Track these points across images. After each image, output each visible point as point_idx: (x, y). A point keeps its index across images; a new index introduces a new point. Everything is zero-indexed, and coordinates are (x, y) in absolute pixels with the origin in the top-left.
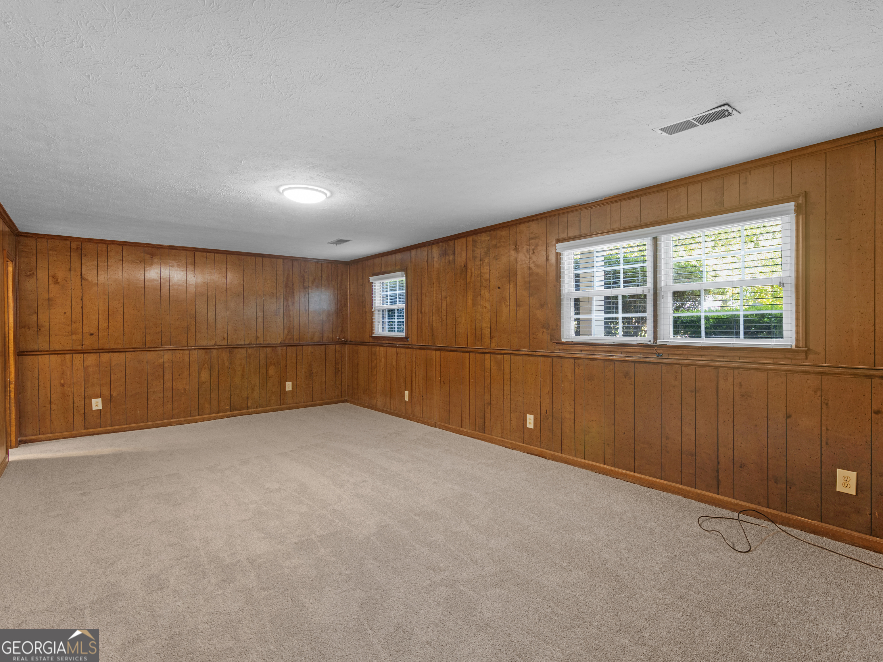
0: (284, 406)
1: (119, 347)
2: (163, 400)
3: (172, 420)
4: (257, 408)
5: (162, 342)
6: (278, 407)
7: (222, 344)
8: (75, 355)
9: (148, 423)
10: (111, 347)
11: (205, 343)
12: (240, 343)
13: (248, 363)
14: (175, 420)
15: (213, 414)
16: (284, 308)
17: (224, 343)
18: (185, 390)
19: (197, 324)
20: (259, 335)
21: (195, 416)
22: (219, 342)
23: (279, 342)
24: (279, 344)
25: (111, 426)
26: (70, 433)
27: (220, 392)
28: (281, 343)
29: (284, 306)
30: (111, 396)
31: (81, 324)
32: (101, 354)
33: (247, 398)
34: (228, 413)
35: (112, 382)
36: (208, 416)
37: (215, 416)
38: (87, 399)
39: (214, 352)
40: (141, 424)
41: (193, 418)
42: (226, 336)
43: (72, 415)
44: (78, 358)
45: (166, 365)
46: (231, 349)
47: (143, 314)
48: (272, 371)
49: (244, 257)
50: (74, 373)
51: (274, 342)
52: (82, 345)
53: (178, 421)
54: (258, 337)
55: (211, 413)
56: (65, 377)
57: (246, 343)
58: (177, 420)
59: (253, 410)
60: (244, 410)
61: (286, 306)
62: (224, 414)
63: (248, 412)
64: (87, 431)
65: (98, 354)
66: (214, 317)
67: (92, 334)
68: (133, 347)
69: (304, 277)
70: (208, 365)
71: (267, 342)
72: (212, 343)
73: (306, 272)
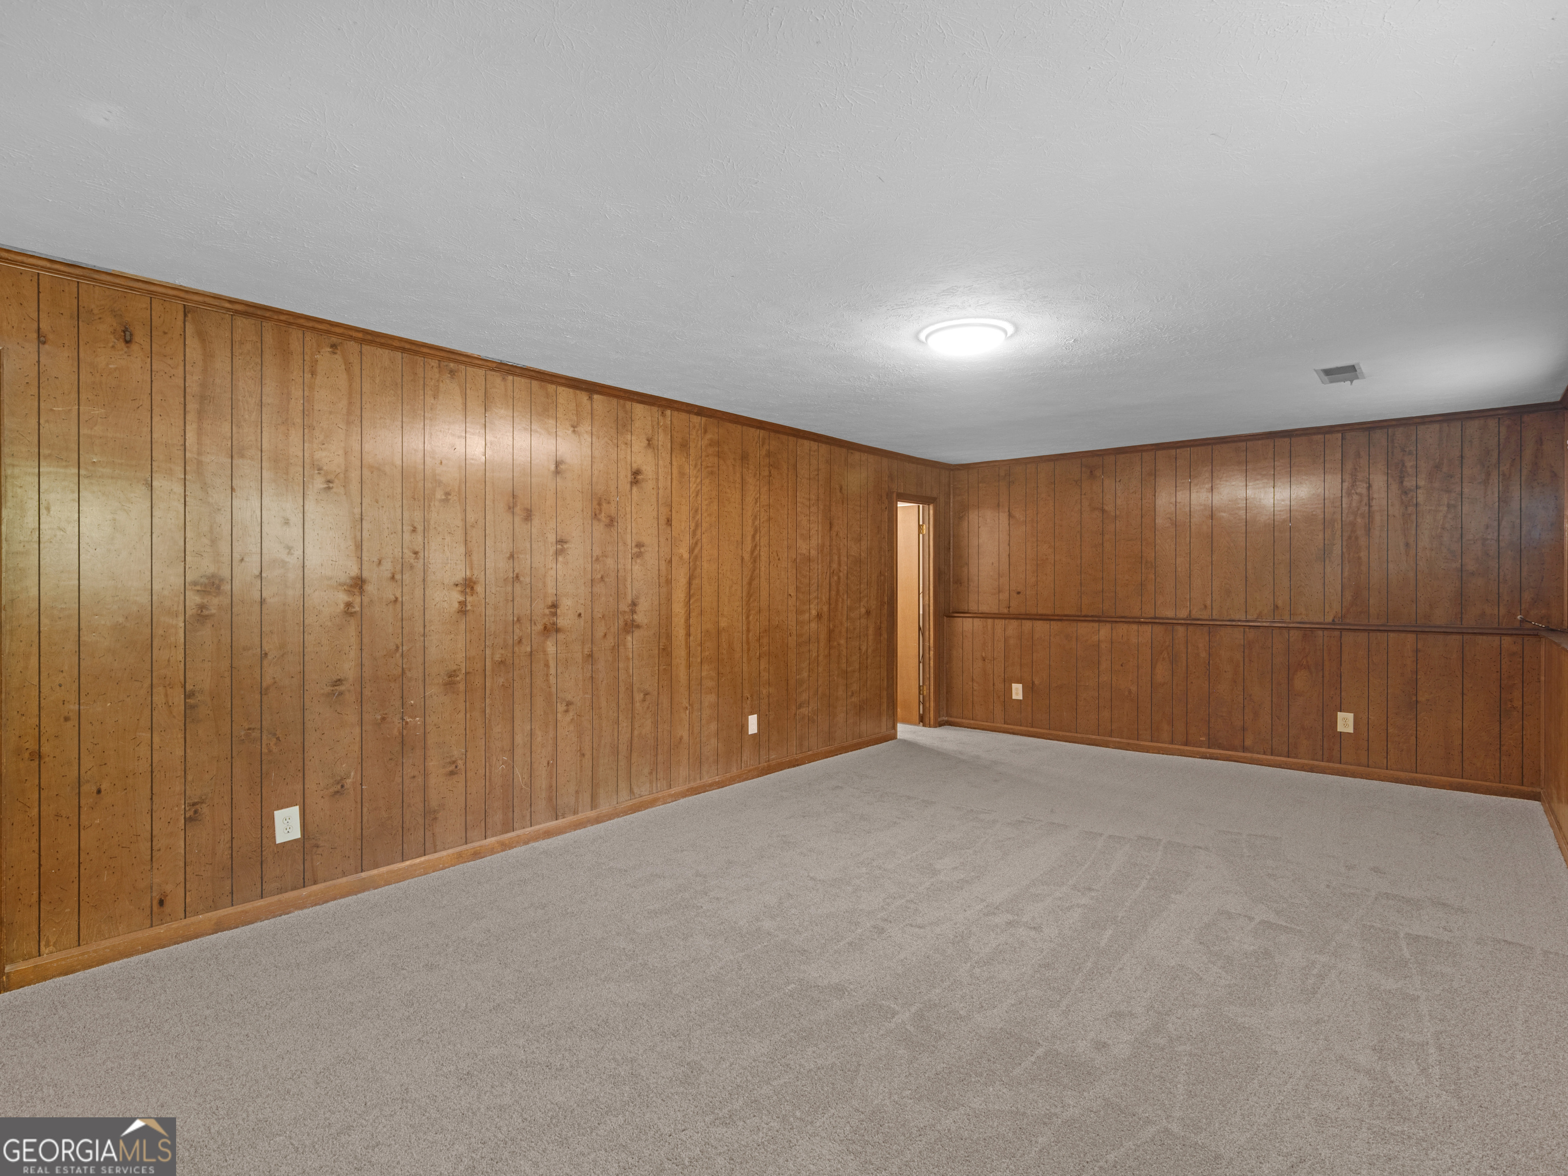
0: (1331, 765)
1: (1049, 612)
2: (1097, 702)
3: (1110, 739)
4: (1265, 753)
5: (1104, 608)
6: (1316, 763)
7: (1201, 617)
8: (996, 621)
9: (1076, 735)
10: (1040, 612)
11: (1170, 613)
12: (1237, 618)
13: (1247, 660)
14: (1114, 739)
15: (1176, 744)
16: (1344, 543)
17: (1205, 615)
18: (1130, 692)
19: (1158, 580)
20: (1280, 603)
21: (1145, 740)
22: (1196, 613)
23: (1329, 619)
24: (1329, 624)
25: (1032, 727)
26: (989, 724)
27: (1189, 706)
28: (1333, 623)
29: (1345, 538)
30: (1033, 683)
31: (1008, 578)
32: (1023, 621)
33: (1244, 729)
34: (1203, 750)
35: (1034, 664)
36: (1166, 745)
37: (1179, 749)
38: (1007, 683)
39: (1181, 630)
40: (1068, 734)
41: (1142, 743)
42: (1209, 603)
43: (992, 700)
44: (1000, 623)
45: (1103, 646)
46: (1212, 627)
47: (1079, 562)
48: (1301, 681)
49: (1249, 443)
50: (995, 645)
51: (1316, 620)
52: (1009, 608)
53: (1118, 742)
54: (1276, 607)
55: (1172, 742)
56: (987, 648)
57: (1249, 617)
58: (1118, 739)
59: (1256, 756)
60: (1236, 750)
61: (1350, 538)
62: (1195, 749)
63: (1245, 757)
64: (1006, 726)
65: (1020, 621)
66: (1188, 566)
67: (1019, 593)
68: (1066, 613)
69: (1403, 465)
70: (1168, 654)
71: (1299, 619)
72: (1183, 613)
73: (1410, 453)
